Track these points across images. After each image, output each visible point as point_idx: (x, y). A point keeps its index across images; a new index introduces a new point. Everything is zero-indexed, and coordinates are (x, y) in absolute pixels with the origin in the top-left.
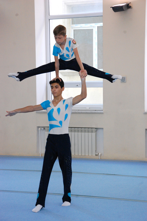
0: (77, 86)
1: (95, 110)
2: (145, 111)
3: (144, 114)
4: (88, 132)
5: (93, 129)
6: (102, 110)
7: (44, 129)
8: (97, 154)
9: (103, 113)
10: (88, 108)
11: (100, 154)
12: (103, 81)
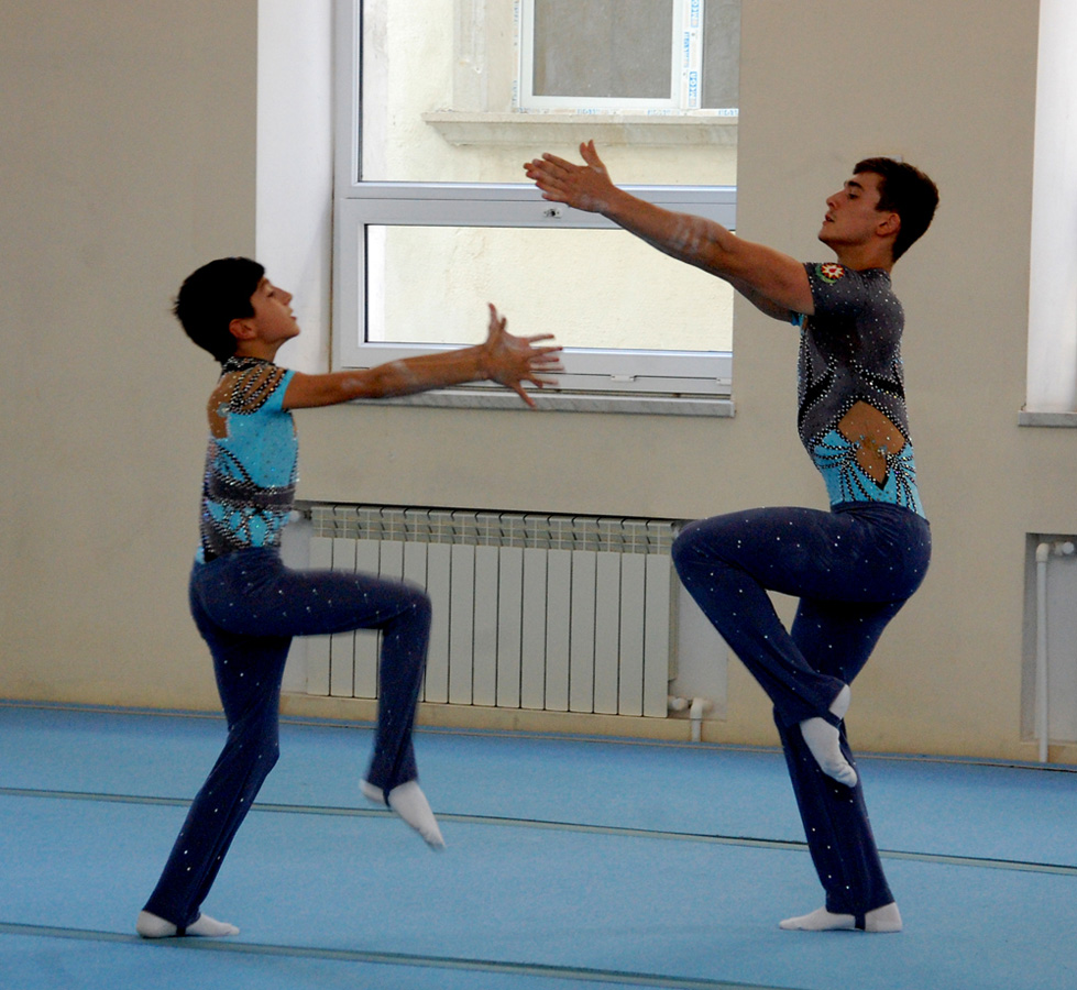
0: (551, 221)
1: (678, 395)
2: (1029, 409)
3: (1021, 426)
4: (623, 544)
5: (659, 525)
6: (727, 397)
7: (307, 516)
8: (679, 704)
9: (728, 417)
10: (626, 378)
11: (697, 707)
12: (738, 186)
